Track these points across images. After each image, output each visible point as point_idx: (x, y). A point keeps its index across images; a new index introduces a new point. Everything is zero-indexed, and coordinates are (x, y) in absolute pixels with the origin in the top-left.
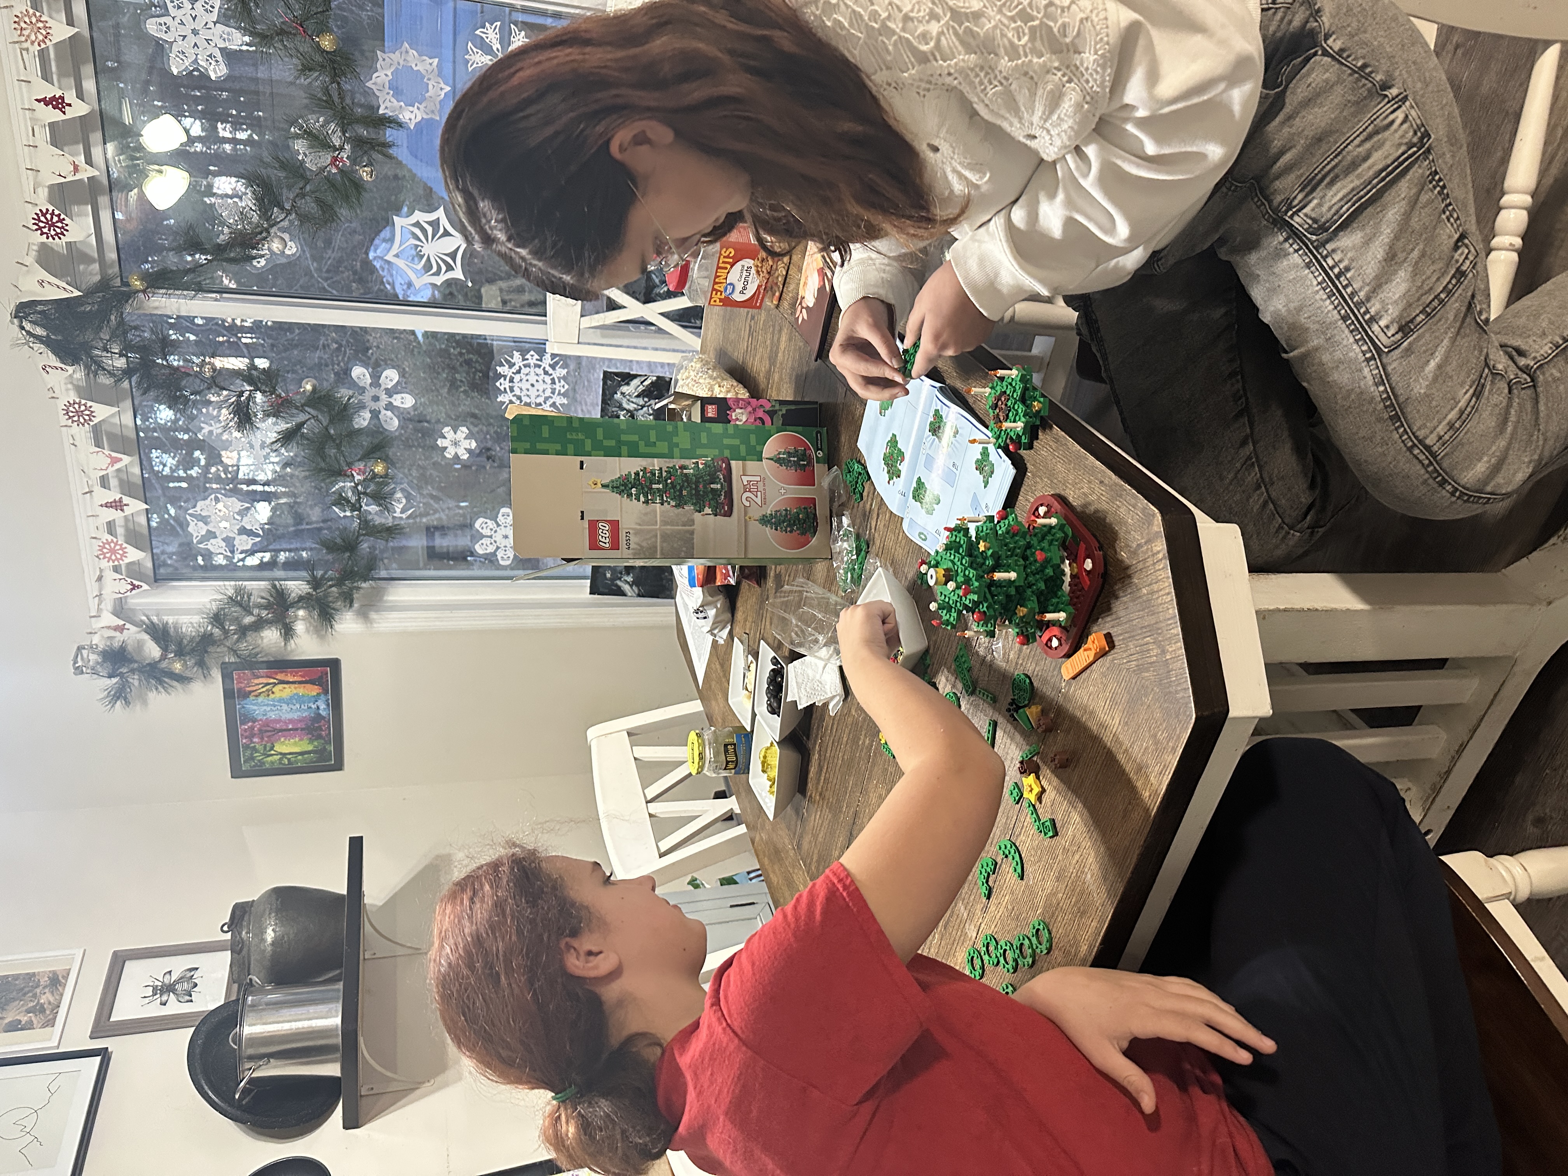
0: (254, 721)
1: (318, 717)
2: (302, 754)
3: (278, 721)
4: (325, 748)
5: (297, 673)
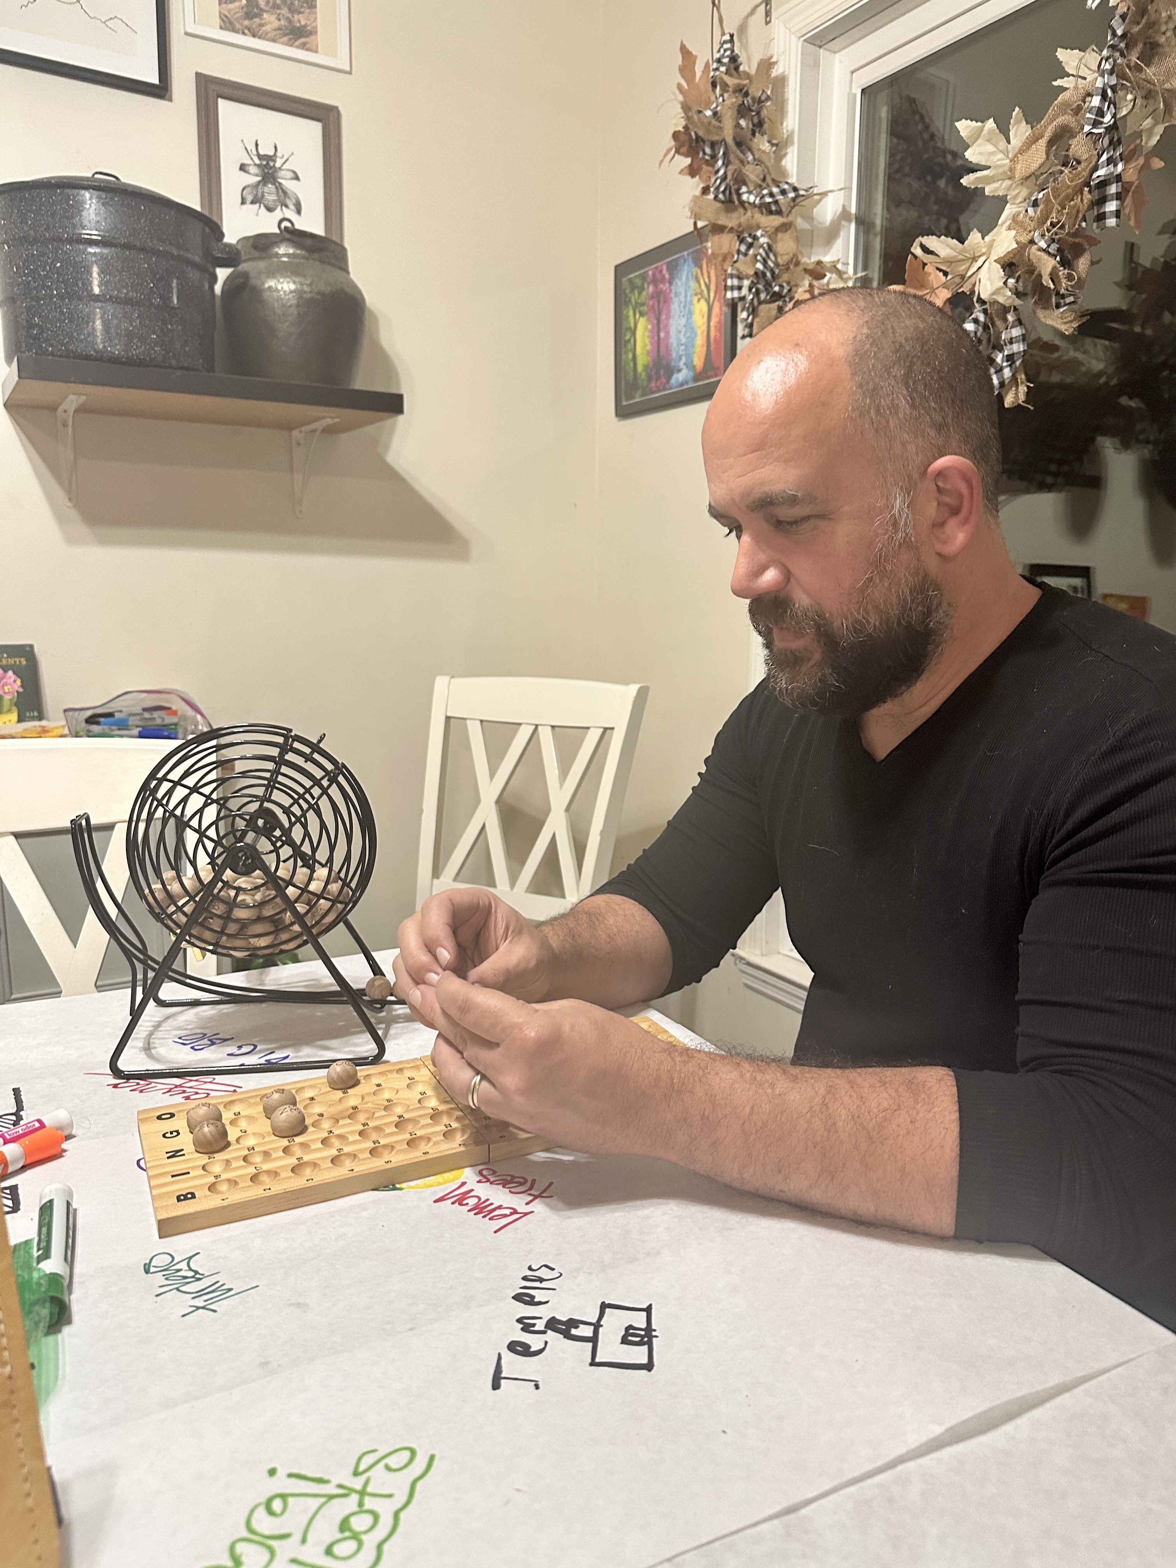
0: (671, 281)
1: (670, 373)
2: (634, 358)
3: (669, 316)
4: (638, 389)
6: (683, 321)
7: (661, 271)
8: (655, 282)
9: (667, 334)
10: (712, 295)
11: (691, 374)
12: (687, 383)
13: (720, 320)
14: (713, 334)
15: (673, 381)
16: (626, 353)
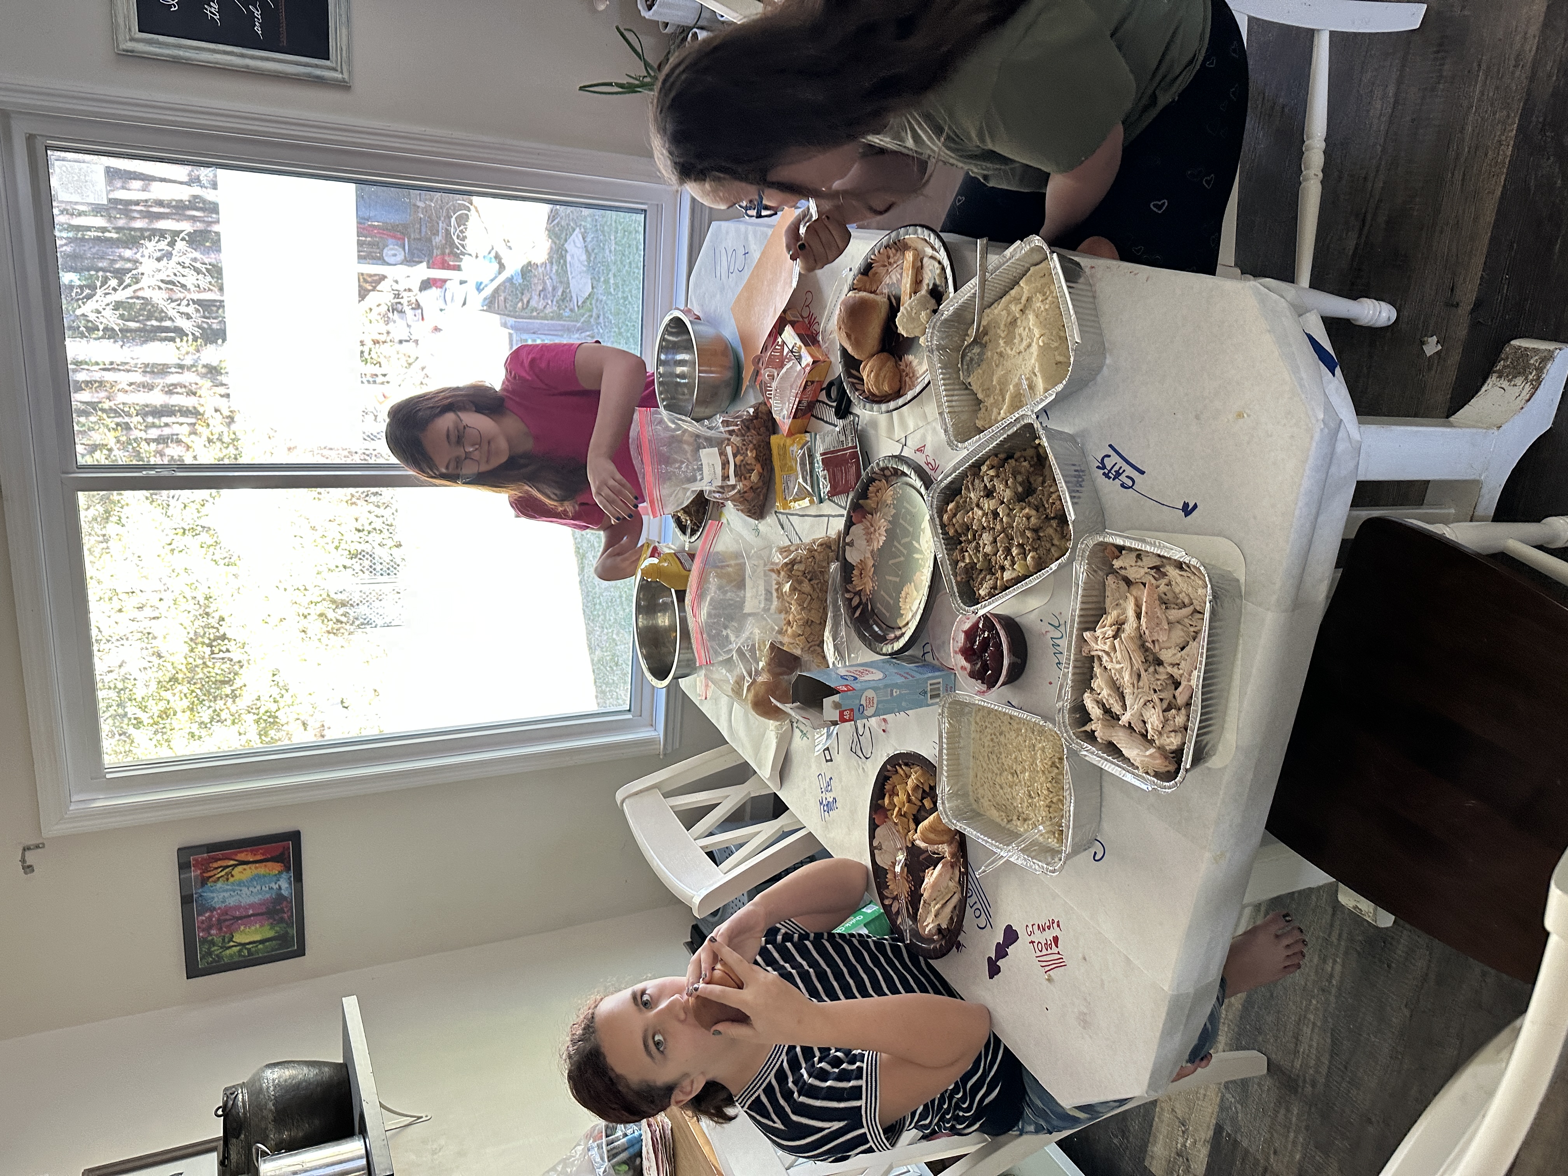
0: (212, 909)
1: (280, 898)
2: (261, 942)
3: (238, 907)
4: (287, 932)
5: (257, 850)
6: (245, 889)
7: (203, 922)
8: (210, 927)
9: (251, 906)
10: (232, 862)
11: (284, 875)
12: (289, 878)
13: (252, 851)
14: (258, 857)
15: (285, 893)
16: (257, 952)
